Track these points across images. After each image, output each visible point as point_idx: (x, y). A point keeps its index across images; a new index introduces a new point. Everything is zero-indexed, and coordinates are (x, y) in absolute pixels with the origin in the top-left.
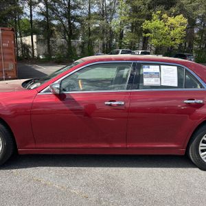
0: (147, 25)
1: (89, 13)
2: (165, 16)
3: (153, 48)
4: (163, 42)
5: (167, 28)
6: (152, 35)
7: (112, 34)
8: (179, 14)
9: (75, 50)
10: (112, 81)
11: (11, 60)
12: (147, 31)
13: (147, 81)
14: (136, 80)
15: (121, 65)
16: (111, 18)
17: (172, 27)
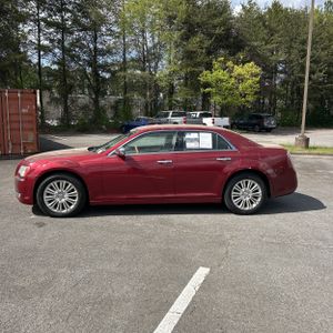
0: (206, 76)
1: (124, 59)
2: (230, 64)
3: (218, 107)
4: (229, 99)
5: (233, 80)
6: (214, 90)
7: (158, 90)
8: (249, 62)
9: (104, 112)
10: (161, 147)
11: (32, 130)
12: (207, 85)
13: (189, 145)
14: (181, 145)
15: (168, 133)
16: (156, 67)
17: (240, 79)
